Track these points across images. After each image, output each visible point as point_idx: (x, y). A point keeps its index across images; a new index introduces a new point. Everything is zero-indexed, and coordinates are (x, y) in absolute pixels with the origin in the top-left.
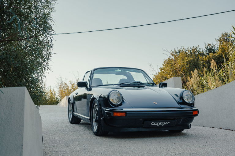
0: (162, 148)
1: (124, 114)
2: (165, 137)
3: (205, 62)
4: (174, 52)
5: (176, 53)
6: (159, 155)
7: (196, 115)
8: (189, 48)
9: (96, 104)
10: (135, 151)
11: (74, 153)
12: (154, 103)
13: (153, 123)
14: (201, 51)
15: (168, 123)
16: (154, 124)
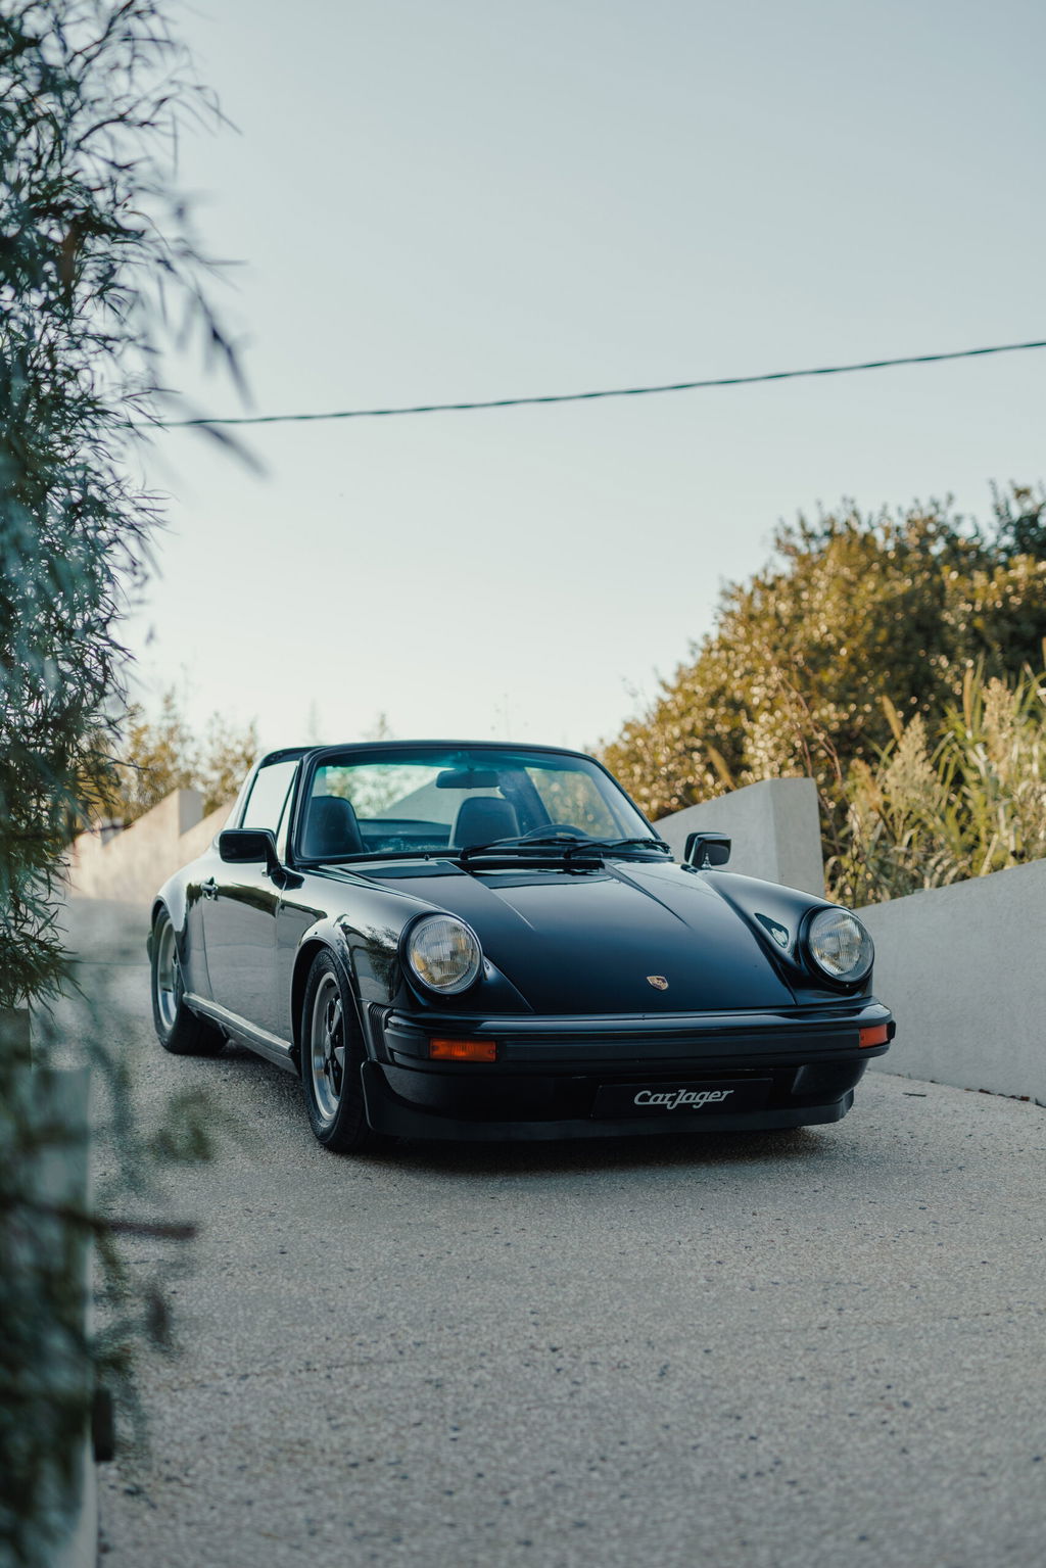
0: (688, 1247)
1: (485, 1052)
2: (709, 1164)
3: (984, 612)
4: (797, 530)
5: (810, 536)
6: (669, 1290)
7: (879, 1048)
8: (892, 512)
9: (330, 975)
10: (548, 1263)
11: (232, 1275)
12: (653, 980)
13: (645, 1098)
14: (965, 531)
15: (726, 1093)
16: (651, 1102)
